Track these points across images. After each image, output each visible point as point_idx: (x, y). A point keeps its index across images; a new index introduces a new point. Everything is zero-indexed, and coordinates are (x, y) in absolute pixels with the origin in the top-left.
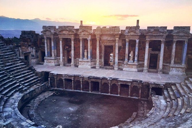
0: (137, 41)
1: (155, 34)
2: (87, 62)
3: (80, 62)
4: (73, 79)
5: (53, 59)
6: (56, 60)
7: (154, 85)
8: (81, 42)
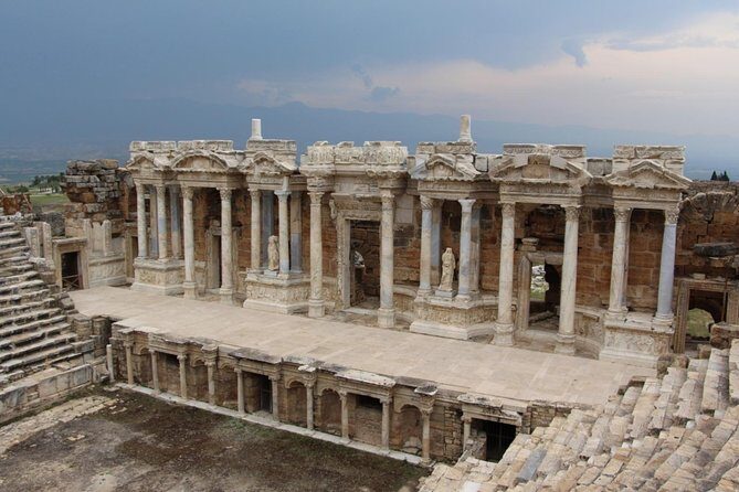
0: (467, 205)
1: (535, 177)
2: (276, 286)
3: (250, 287)
4: (181, 357)
5: (160, 270)
6: (175, 273)
7: (480, 411)
8: (255, 206)
